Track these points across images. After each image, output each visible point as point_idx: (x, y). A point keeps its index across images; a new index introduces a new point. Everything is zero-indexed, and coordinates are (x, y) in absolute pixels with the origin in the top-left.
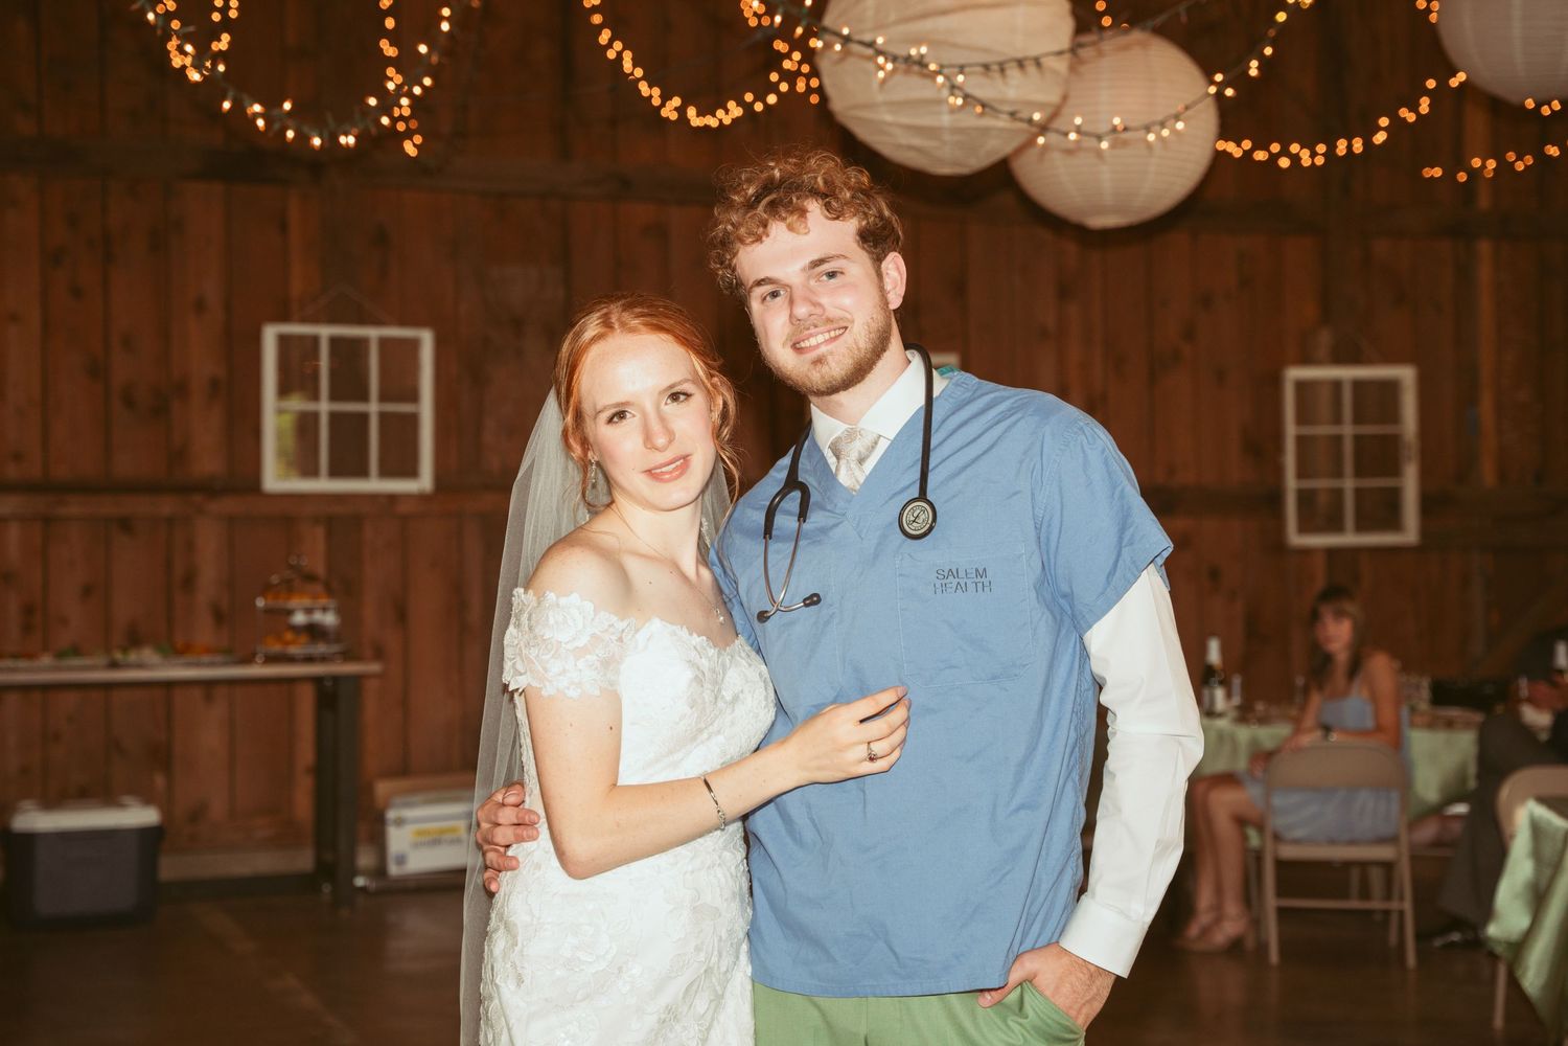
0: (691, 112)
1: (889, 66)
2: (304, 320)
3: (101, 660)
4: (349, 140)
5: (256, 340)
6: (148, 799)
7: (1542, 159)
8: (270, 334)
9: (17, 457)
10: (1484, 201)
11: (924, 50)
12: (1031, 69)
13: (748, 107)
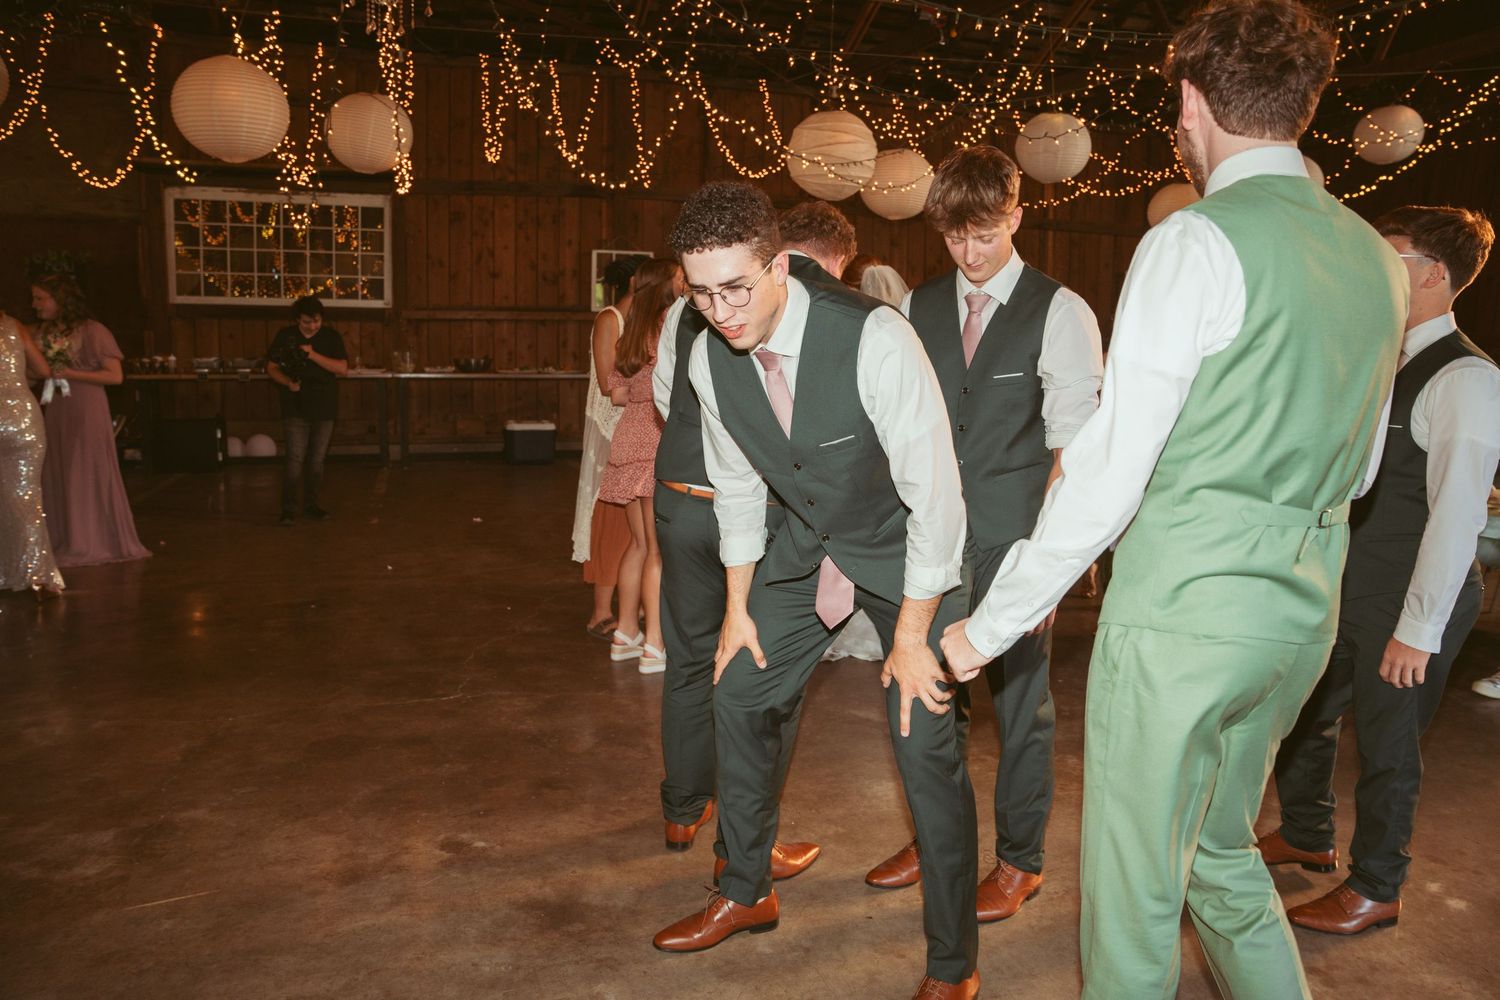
0: (750, 173)
1: (808, 164)
2: (606, 249)
3: (534, 371)
4: (623, 186)
5: (590, 255)
6: (551, 420)
7: (1062, 201)
8: (595, 253)
9: (507, 298)
10: (1051, 216)
11: (820, 158)
12: (859, 164)
13: (770, 171)
